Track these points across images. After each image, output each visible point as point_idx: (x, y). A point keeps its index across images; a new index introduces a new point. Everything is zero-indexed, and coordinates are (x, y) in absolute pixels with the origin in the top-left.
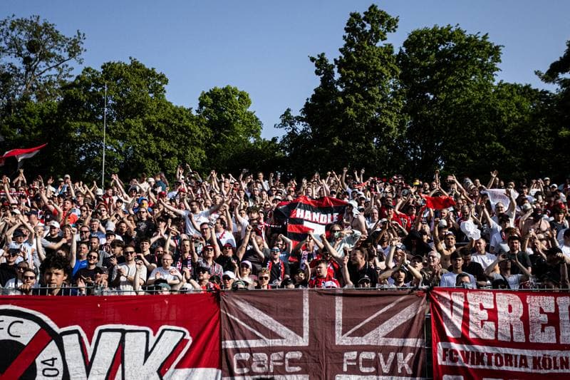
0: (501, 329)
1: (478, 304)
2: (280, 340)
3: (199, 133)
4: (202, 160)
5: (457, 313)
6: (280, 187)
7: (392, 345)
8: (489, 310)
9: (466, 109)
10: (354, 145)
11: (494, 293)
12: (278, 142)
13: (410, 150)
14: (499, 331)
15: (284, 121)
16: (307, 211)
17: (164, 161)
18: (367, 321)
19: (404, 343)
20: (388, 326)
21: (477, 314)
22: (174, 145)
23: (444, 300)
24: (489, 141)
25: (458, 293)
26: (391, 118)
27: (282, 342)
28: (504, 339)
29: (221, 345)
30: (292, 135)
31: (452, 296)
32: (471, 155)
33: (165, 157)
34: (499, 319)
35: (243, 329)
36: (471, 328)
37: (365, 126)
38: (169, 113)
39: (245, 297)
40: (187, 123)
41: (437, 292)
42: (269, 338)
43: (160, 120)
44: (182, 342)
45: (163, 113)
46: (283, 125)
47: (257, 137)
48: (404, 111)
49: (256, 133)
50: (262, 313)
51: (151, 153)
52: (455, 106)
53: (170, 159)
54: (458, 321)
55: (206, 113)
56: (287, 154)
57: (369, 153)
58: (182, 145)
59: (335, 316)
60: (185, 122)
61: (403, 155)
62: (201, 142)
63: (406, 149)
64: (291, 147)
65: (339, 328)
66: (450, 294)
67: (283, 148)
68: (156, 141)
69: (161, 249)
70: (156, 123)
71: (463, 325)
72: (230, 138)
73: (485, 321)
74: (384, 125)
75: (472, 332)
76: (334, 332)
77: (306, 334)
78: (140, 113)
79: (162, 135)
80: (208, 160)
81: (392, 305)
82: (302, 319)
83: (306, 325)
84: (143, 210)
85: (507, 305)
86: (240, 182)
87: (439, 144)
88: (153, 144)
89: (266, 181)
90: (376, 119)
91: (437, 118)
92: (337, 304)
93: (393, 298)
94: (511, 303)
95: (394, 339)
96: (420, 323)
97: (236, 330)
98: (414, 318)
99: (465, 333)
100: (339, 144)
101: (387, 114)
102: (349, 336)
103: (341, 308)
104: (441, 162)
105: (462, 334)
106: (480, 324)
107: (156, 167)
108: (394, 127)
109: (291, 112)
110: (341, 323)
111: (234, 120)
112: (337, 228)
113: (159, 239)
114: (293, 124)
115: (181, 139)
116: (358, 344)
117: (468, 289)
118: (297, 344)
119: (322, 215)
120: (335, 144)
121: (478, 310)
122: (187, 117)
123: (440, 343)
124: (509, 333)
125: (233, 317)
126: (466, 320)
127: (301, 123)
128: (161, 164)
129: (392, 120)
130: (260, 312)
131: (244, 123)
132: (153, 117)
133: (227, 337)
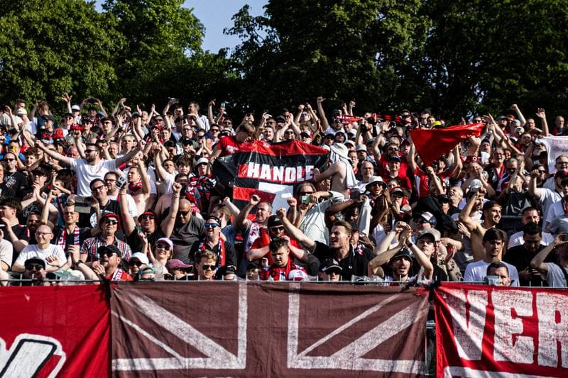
0: (542, 348)
1: (508, 309)
2: (201, 359)
3: (106, 39)
4: (109, 82)
5: (476, 323)
6: (226, 125)
7: (374, 370)
8: (524, 319)
9: (519, 11)
10: (344, 63)
11: (534, 292)
12: (228, 57)
13: (432, 73)
14: (540, 351)
15: (238, 24)
16: (264, 165)
17: (50, 83)
18: (337, 332)
19: (392, 367)
20: (370, 340)
21: (507, 325)
22: (67, 57)
23: (456, 302)
24: (553, 60)
25: (477, 292)
26: (402, 22)
27: (205, 362)
28: (547, 364)
29: (110, 365)
30: (249, 46)
31: (469, 296)
32: (526, 82)
33: (53, 77)
34: (540, 333)
35: (145, 341)
36: (496, 345)
37: (363, 34)
38: (60, 8)
39: (149, 292)
40: (88, 24)
41: (446, 290)
42: (185, 357)
43: (45, 20)
44: (51, 360)
45: (50, 8)
46: (237, 29)
47: (196, 48)
48: (421, 12)
49: (194, 41)
50: (175, 318)
51: (30, 69)
52: (502, 6)
53: (61, 80)
54: (477, 335)
55: (117, 11)
56: (242, 75)
57: (367, 75)
58: (79, 58)
59: (287, 325)
60: (83, 22)
61: (420, 80)
62: (108, 54)
63: (425, 71)
64: (248, 64)
65: (293, 343)
66: (466, 293)
67: (236, 65)
68: (39, 51)
69: (35, 218)
70: (39, 23)
71: (484, 342)
72: (155, 48)
73: (518, 335)
74: (390, 32)
75: (498, 352)
76: (286, 347)
77: (242, 350)
78: (15, 8)
79: (47, 42)
80: (120, 82)
81: (375, 309)
82: (236, 328)
83: (242, 336)
84: (10, 156)
85: (553, 311)
86: (163, 117)
87: (477, 65)
88: (34, 56)
89: (204, 117)
90: (380, 23)
91: (474, 24)
92: (291, 306)
93: (377, 298)
94: (559, 309)
95: (378, 361)
96: (419, 336)
97: (134, 342)
98: (409, 329)
99: (488, 353)
100: (321, 61)
101: (396, 16)
102: (308, 354)
103: (297, 312)
104: (478, 91)
105: (483, 355)
106: (510, 340)
107: (39, 92)
108: (407, 36)
109: (249, 10)
110: (297, 335)
111: (161, 22)
112: (308, 188)
113: (34, 203)
114: (252, 29)
115: (78, 49)
116: (322, 367)
117: (493, 286)
118: (227, 366)
119: (288, 169)
120: (315, 61)
121: (507, 318)
122: (87, 15)
123: (448, 368)
124: (556, 354)
125: (129, 323)
126: (489, 333)
127: (265, 27)
128: (47, 87)
129: (403, 26)
130: (171, 315)
131: (176, 26)
132: (34, 14)
133: (119, 355)
